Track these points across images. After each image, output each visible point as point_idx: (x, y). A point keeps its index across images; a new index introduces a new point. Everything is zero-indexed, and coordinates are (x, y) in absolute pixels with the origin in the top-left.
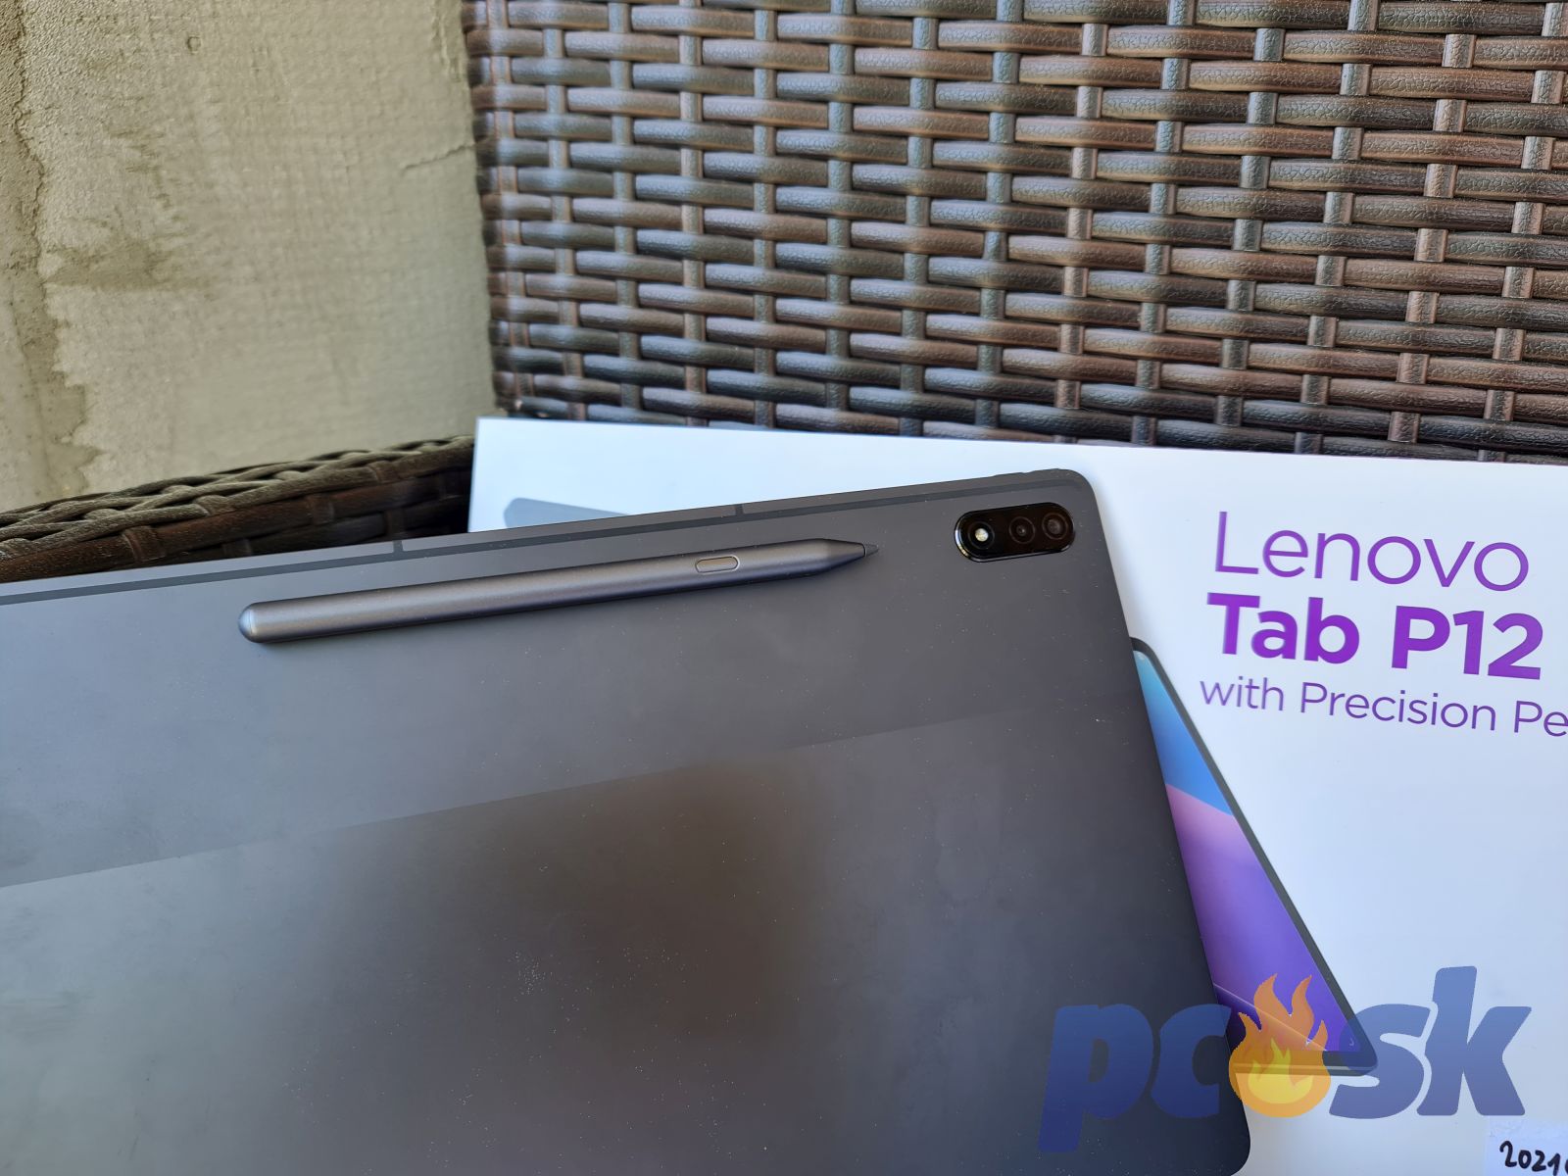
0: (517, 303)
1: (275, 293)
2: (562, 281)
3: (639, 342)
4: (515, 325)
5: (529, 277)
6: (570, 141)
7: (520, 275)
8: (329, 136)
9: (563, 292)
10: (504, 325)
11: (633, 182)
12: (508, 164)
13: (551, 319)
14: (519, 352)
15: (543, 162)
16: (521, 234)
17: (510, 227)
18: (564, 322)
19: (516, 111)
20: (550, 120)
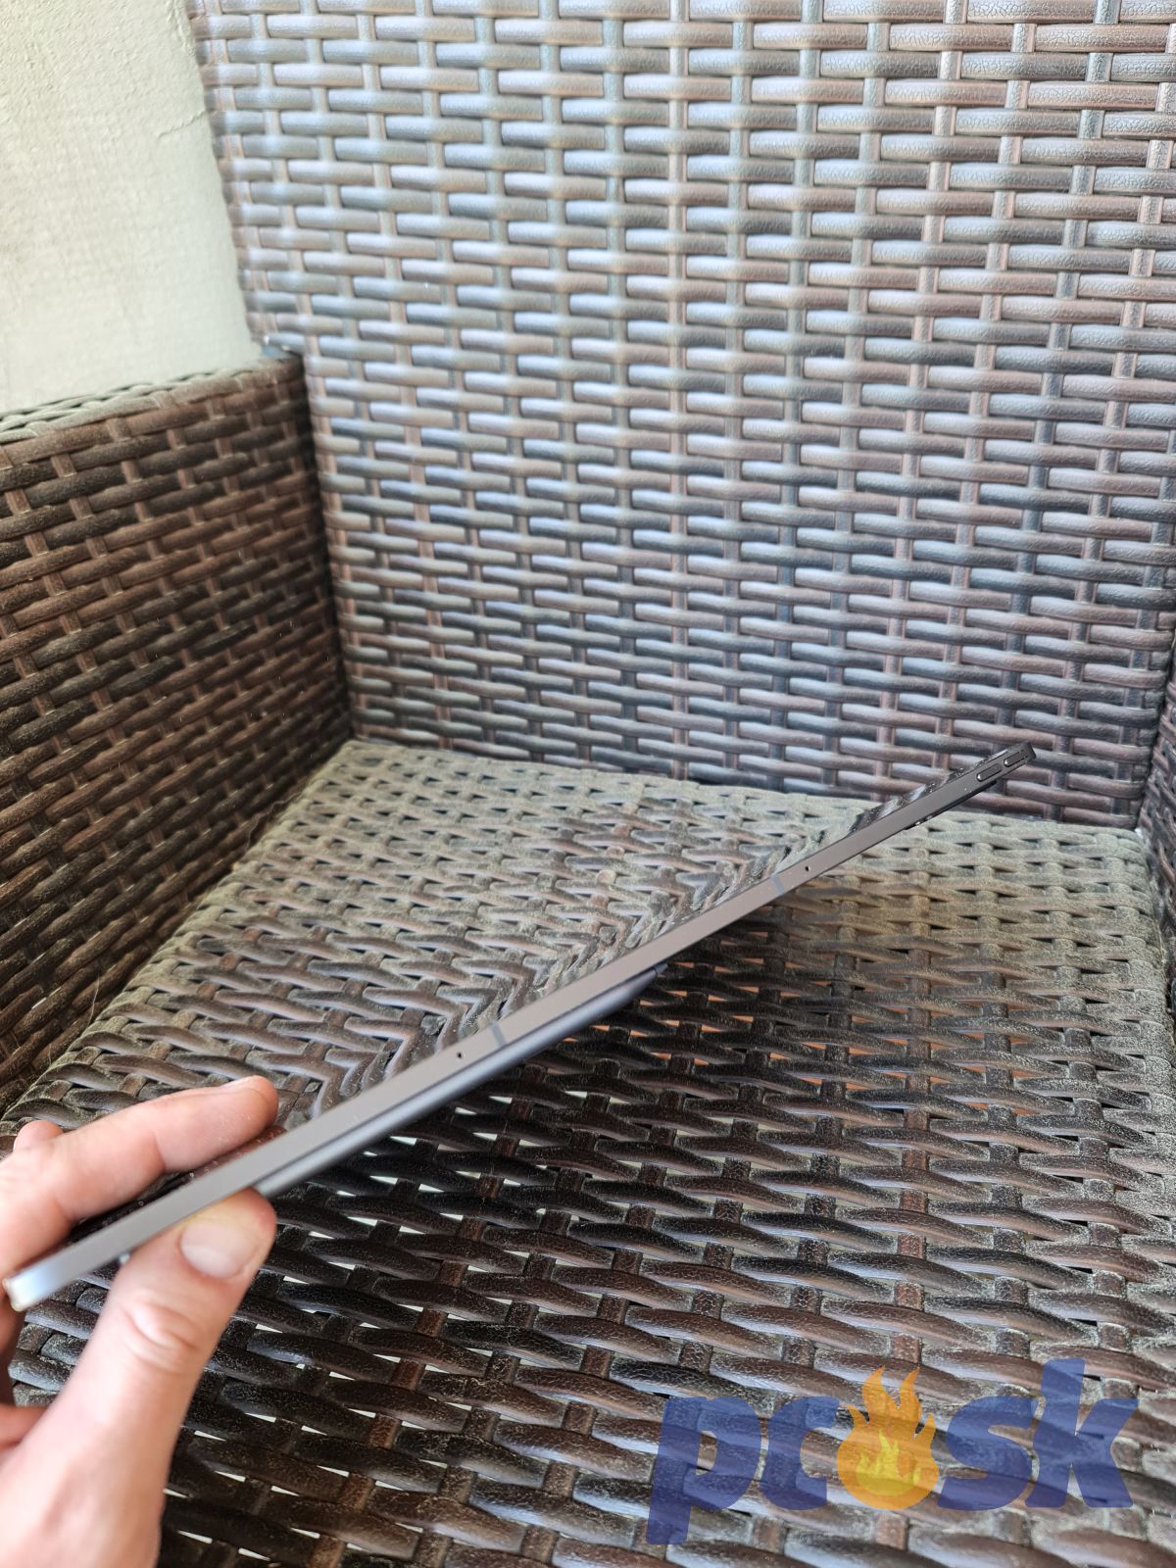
0: (256, 254)
1: (70, 252)
2: (288, 233)
3: (352, 283)
4: (256, 273)
5: (262, 231)
6: (281, 110)
7: (255, 229)
8: (95, 114)
9: (290, 244)
10: (248, 273)
11: (333, 145)
12: (235, 132)
13: (282, 267)
14: (264, 296)
15: (261, 131)
16: (252, 194)
17: (243, 188)
18: (294, 268)
19: (236, 86)
20: (264, 93)
